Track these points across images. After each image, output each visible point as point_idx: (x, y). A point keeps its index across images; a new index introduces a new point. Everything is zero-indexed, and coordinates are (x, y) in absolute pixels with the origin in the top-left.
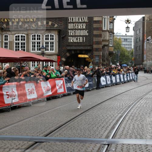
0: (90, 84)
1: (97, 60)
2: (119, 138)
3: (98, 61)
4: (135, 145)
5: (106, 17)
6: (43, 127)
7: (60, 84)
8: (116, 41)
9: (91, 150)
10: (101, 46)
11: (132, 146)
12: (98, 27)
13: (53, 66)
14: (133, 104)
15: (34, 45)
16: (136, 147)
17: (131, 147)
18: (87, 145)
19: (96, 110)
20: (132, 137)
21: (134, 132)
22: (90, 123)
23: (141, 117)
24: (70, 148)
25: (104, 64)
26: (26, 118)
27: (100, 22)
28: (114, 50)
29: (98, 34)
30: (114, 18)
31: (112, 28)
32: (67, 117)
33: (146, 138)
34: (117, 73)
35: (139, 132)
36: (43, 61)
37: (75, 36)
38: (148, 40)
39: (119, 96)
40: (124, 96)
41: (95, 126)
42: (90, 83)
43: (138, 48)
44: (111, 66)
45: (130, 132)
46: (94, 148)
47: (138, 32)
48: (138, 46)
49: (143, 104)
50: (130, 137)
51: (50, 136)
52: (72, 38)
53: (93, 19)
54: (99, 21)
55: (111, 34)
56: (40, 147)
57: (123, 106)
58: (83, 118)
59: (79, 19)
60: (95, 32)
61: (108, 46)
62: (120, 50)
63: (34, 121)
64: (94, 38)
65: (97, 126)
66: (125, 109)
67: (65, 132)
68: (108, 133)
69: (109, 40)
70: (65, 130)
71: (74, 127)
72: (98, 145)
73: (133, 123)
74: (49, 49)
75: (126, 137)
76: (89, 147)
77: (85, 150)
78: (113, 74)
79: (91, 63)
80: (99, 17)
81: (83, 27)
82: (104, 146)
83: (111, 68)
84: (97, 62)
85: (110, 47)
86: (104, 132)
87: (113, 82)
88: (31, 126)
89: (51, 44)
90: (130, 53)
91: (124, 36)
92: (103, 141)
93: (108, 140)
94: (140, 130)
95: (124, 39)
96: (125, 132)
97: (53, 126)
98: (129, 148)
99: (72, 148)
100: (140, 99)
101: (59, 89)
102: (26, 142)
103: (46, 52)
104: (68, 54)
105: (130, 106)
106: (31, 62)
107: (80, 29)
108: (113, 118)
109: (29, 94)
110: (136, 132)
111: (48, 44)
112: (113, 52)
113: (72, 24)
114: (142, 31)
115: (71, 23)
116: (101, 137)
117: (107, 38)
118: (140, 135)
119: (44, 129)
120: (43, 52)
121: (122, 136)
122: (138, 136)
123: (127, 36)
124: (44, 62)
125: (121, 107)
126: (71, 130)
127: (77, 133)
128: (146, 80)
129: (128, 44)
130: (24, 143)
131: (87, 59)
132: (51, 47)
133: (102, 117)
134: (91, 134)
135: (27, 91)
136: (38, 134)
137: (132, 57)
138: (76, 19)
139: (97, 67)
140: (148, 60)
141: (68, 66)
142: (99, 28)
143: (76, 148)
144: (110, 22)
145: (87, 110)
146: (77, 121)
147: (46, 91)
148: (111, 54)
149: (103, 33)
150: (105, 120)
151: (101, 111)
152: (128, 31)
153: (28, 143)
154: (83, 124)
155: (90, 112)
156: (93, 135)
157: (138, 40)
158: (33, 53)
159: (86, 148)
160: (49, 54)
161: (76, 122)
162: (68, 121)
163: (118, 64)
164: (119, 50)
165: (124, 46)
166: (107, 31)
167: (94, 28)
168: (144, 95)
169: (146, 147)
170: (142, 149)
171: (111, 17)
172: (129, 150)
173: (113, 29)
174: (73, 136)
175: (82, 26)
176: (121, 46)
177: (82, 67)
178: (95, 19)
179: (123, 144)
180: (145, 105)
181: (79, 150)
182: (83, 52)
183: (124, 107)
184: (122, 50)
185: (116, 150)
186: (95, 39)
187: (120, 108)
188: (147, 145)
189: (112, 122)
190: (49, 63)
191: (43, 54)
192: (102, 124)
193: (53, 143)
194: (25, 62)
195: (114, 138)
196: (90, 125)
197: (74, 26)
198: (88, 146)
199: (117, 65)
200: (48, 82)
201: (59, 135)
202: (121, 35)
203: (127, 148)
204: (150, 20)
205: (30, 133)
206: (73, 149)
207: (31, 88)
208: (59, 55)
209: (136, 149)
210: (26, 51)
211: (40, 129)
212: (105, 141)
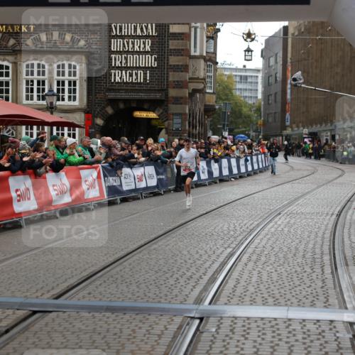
0: (159, 180)
1: (176, 123)
2: (226, 304)
3: (180, 125)
4: (262, 319)
5: (198, 25)
6: (49, 277)
7: (90, 179)
8: (222, 81)
9: (162, 331)
10: (186, 92)
11: (256, 321)
12: (180, 48)
13: (74, 137)
14: (258, 225)
15: (30, 87)
16: (264, 324)
17: (253, 325)
18: (152, 318)
19: (174, 239)
20: (255, 302)
21: (260, 290)
22: (160, 268)
23: (276, 255)
24: (112, 326)
25: (193, 134)
26: (11, 255)
27: (184, 37)
28: (216, 102)
29: (181, 64)
30: (217, 27)
31: (212, 50)
32: (106, 255)
33: (289, 303)
34: (223, 155)
35: (273, 291)
36: (51, 124)
37: (127, 68)
38: (295, 80)
39: (227, 207)
40: (239, 208)
41: (171, 276)
42: (161, 177)
43: (272, 98)
44: (209, 137)
45: (252, 289)
46: (168, 327)
47: (272, 61)
48: (273, 92)
49: (282, 227)
50: (251, 301)
51: (66, 299)
52: (120, 72)
53: (168, 29)
54: (183, 34)
55: (211, 64)
56: (43, 322)
57: (235, 230)
58: (145, 257)
59: (135, 28)
60: (174, 60)
61: (202, 91)
62: (231, 102)
63: (28, 263)
64: (170, 73)
65: (175, 276)
66: (240, 238)
67: (101, 289)
68: (201, 293)
69: (204, 79)
70: (100, 285)
71: (122, 276)
72: (178, 320)
73: (257, 269)
74: (66, 98)
75: (241, 302)
76: (157, 324)
77: (147, 331)
78: (213, 158)
79: (163, 131)
80: (183, 24)
81: (145, 47)
82: (190, 322)
83: (210, 144)
84: (177, 129)
85: (207, 95)
86: (192, 290)
87: (214, 176)
88: (23, 274)
89: (70, 85)
90: (254, 109)
91: (240, 70)
92: (190, 311)
93: (201, 307)
94: (275, 286)
95: (241, 76)
96: (239, 290)
97: (74, 274)
98: (248, 326)
99: (119, 326)
100: (277, 216)
101: (88, 189)
102: (10, 310)
103: (58, 103)
104: (110, 110)
105: (251, 230)
106: (24, 127)
107: (139, 53)
108: (214, 257)
109: (19, 201)
110: (264, 291)
111: (63, 85)
112: (214, 106)
113: (119, 40)
114: (281, 59)
115: (116, 37)
116: (186, 301)
117: (202, 75)
118: (274, 297)
119: (54, 282)
120: (52, 103)
121: (232, 298)
122: (271, 300)
123: (246, 70)
124: (55, 128)
125: (232, 233)
126: (115, 285)
127: (129, 292)
128: (288, 172)
129: (250, 88)
130: (5, 315)
131: (154, 123)
132: (70, 92)
133: (188, 256)
134: (162, 295)
135: (14, 195)
136: (39, 294)
137: (259, 117)
138: (128, 29)
139: (177, 140)
140: (294, 126)
141: (109, 138)
142: (183, 50)
143: (126, 326)
144: (207, 37)
145: (153, 240)
146: (130, 265)
147: (57, 195)
148: (209, 110)
149: (191, 63)
150: (195, 262)
151: (185, 241)
152: (248, 58)
153: (14, 313)
154: (143, 271)
155: (160, 243)
156: (166, 295)
157: (272, 80)
158: (28, 105)
159: (150, 326)
160: (66, 108)
161: (128, 266)
162: (110, 263)
163: (226, 134)
164: (227, 102)
165: (241, 93)
166: (201, 57)
167: (171, 50)
168: (284, 206)
169: (287, 325)
170: (278, 329)
171: (211, 26)
172: (248, 331)
173: (215, 53)
174: (119, 298)
175: (142, 46)
176: (232, 93)
177: (142, 140)
178: (174, 29)
179: (236, 318)
180: (286, 229)
181: (134, 331)
182: (146, 106)
183: (238, 232)
184: (236, 103)
185: (219, 331)
186: (173, 77)
187: (228, 236)
188: (290, 320)
189: (209, 268)
190: (66, 129)
191: (51, 108)
192: (187, 271)
193: (74, 314)
194: (9, 127)
195: (215, 304)
196: (160, 274)
197: (124, 44)
198: (155, 322)
199: (223, 137)
200: (62, 173)
201: (87, 295)
202: (234, 67)
203: (244, 326)
204: (299, 35)
205: (19, 291)
206: (121, 329)
207: (22, 188)
208: (89, 111)
209: (263, 329)
210: (13, 102)
211: (43, 281)
212: (193, 310)
